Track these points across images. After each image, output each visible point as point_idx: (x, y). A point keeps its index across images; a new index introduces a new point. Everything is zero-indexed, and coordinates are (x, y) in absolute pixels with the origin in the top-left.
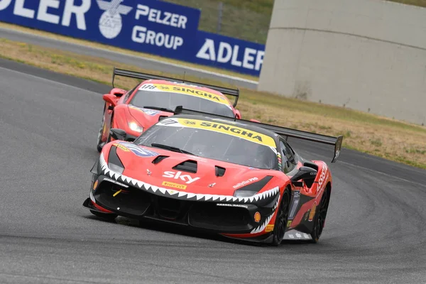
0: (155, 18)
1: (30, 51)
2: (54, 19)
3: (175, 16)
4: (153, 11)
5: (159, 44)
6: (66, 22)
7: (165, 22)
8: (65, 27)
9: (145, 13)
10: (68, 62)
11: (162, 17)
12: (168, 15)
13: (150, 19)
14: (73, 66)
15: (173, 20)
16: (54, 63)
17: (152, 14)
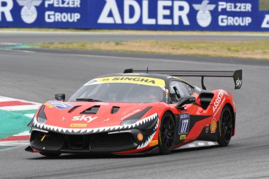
0: (231, 8)
1: (157, 44)
2: (168, 22)
3: (243, 5)
4: (229, 4)
5: (236, 24)
6: (176, 22)
7: (237, 10)
8: (176, 26)
9: (224, 7)
10: (182, 47)
11: (235, 7)
12: (238, 5)
13: (228, 10)
14: (185, 48)
15: (243, 7)
16: (173, 49)
17: (229, 7)
